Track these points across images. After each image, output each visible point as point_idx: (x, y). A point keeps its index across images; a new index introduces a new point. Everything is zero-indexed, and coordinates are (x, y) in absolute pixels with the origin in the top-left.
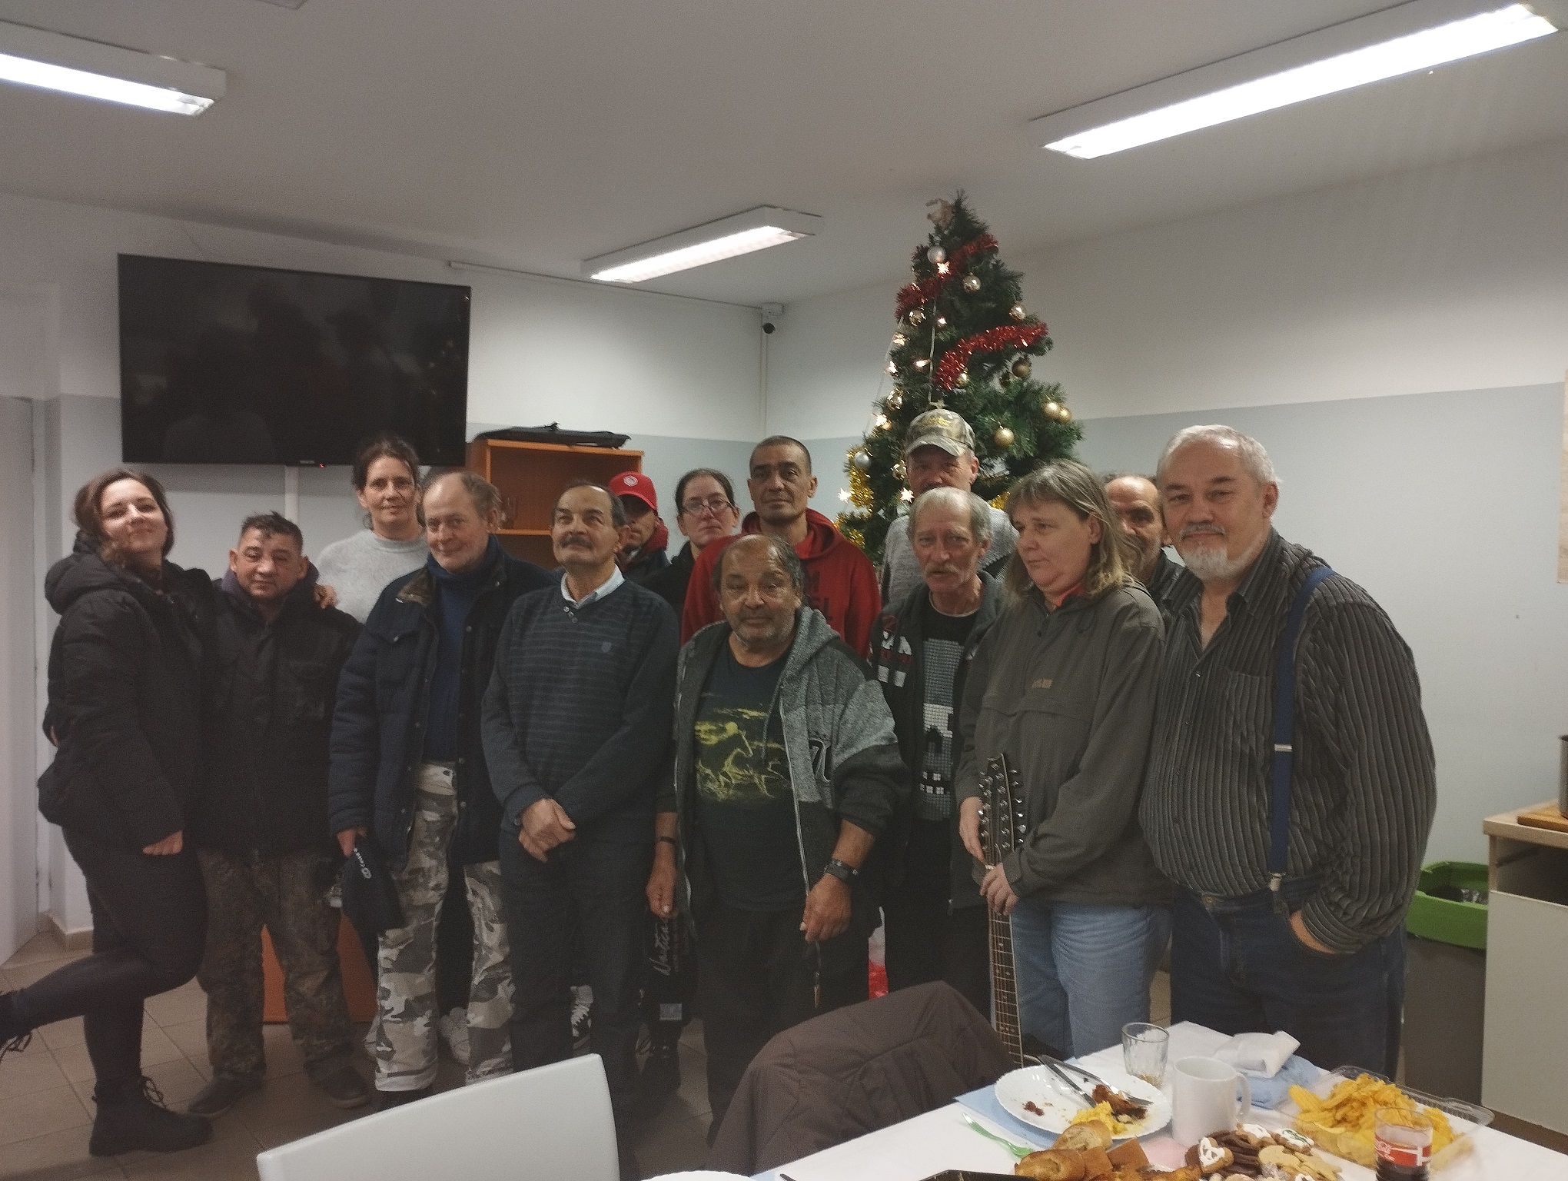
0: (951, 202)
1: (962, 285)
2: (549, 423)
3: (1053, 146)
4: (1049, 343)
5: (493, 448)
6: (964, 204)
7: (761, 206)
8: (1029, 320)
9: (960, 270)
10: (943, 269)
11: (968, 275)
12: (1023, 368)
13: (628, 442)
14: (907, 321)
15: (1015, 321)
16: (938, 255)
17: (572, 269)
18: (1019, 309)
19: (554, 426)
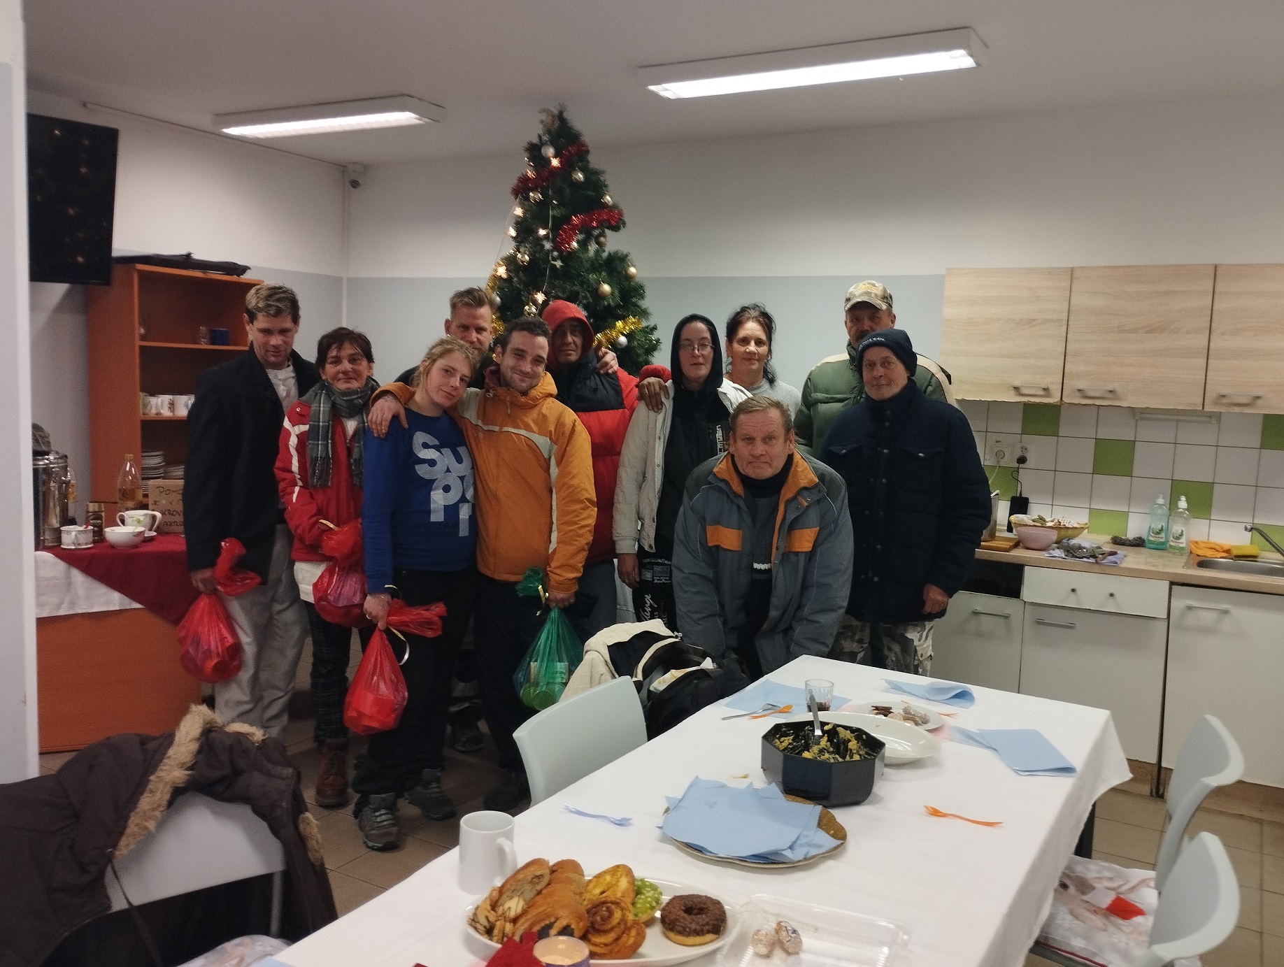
0: (556, 112)
1: (571, 176)
2: (184, 252)
3: (652, 88)
4: (624, 223)
5: (141, 273)
6: (565, 115)
7: (403, 95)
8: (615, 206)
9: (568, 165)
10: (555, 162)
11: (575, 170)
12: (602, 239)
13: (248, 271)
14: (527, 198)
15: (605, 205)
16: (550, 151)
17: (205, 122)
18: (608, 197)
19: (188, 256)
